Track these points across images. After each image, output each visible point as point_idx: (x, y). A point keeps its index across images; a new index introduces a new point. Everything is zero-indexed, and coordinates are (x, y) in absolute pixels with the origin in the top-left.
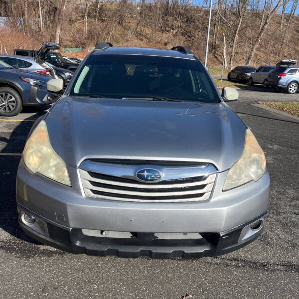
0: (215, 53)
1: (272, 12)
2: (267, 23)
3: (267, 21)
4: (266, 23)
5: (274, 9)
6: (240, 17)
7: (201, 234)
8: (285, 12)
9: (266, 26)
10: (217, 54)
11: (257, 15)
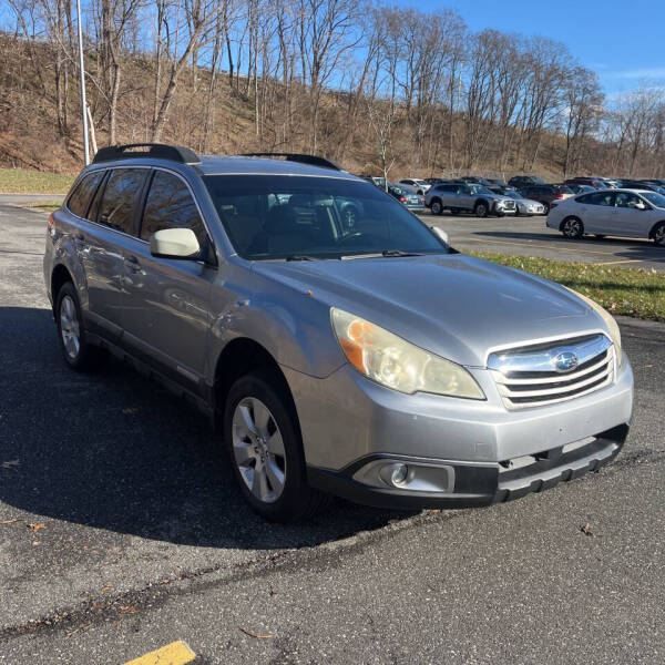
0: (67, 144)
1: (180, 62)
2: (174, 85)
3: (174, 81)
4: (172, 84)
5: (184, 57)
6: (116, 67)
7: (595, 436)
8: (199, 63)
9: (173, 91)
10: (73, 146)
11: (143, 64)
